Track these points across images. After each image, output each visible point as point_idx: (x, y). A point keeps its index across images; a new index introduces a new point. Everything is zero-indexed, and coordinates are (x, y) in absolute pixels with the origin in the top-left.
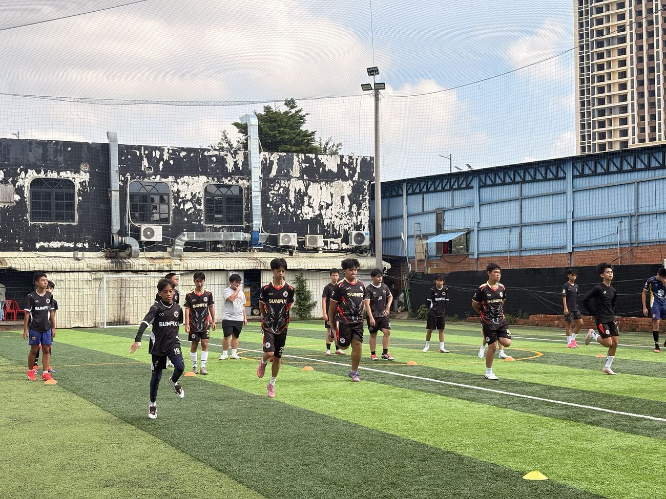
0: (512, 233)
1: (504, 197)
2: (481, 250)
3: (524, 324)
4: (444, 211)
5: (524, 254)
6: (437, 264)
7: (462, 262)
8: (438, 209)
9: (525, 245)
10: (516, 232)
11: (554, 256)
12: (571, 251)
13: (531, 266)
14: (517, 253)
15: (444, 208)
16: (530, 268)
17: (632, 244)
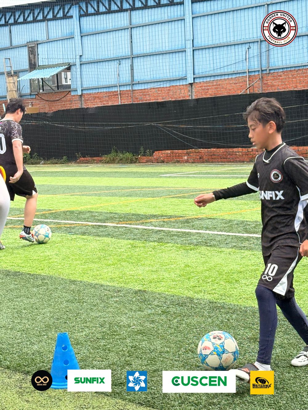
0: (121, 65)
1: (110, 26)
2: (85, 86)
3: (147, 162)
4: (38, 44)
5: (136, 88)
6: (32, 103)
7: (63, 99)
8: (30, 42)
9: (137, 78)
10: (126, 64)
11: (172, 88)
12: (193, 82)
13: (146, 100)
14: (128, 86)
15: (37, 41)
16: (144, 102)
17: (262, 71)
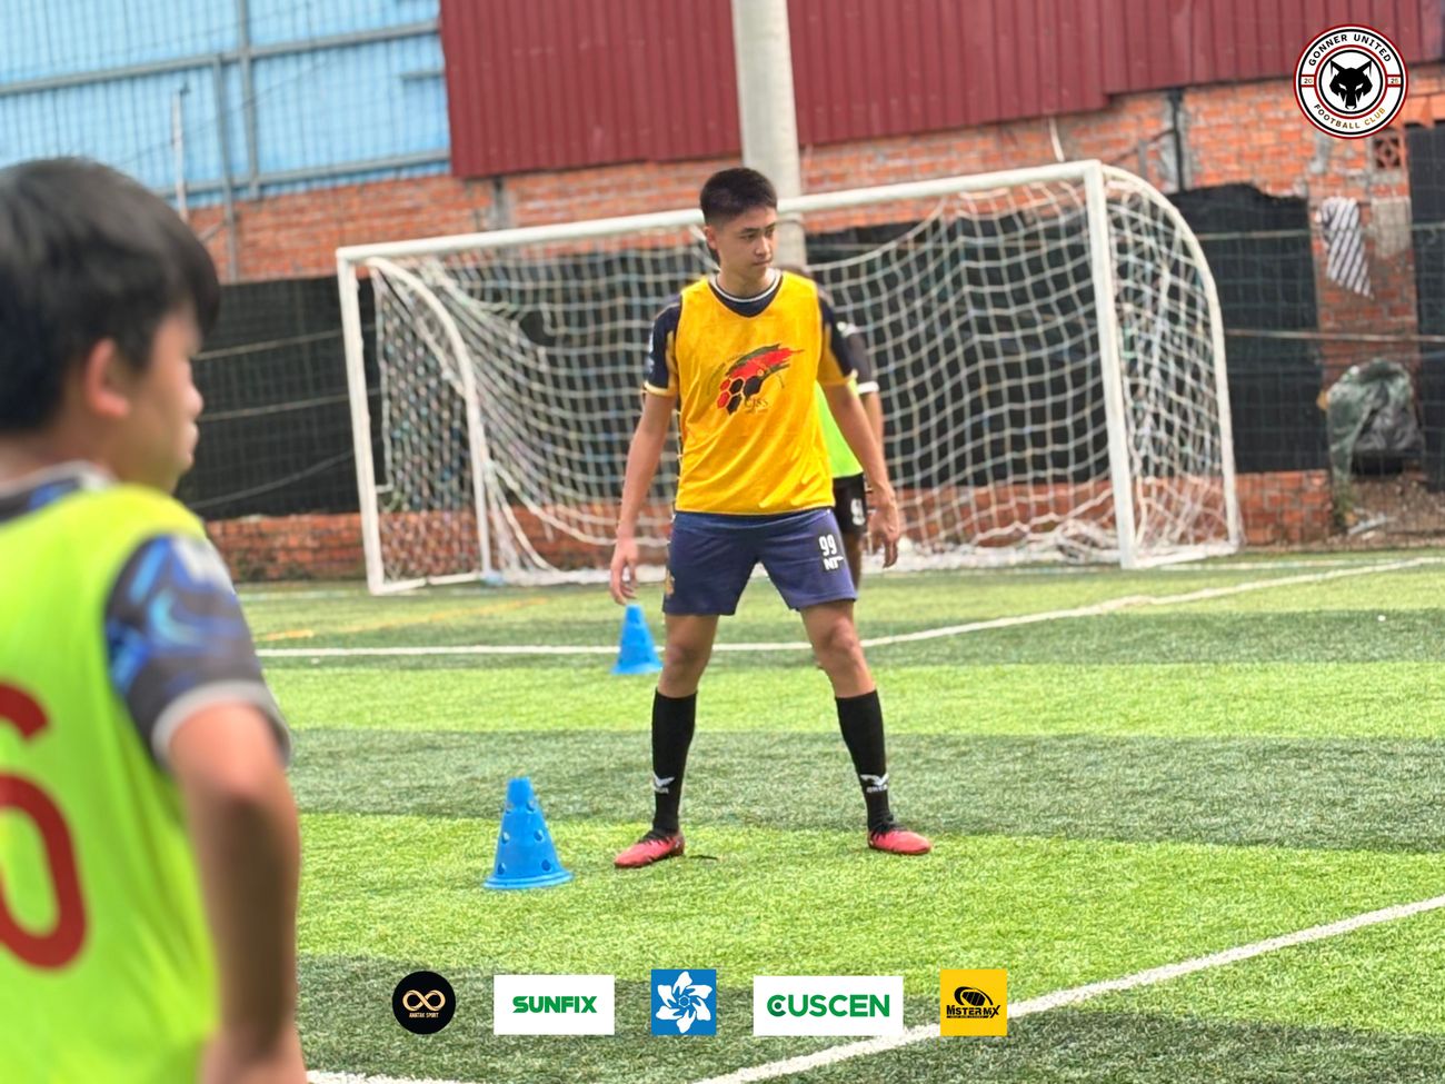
17: (236, 189)
